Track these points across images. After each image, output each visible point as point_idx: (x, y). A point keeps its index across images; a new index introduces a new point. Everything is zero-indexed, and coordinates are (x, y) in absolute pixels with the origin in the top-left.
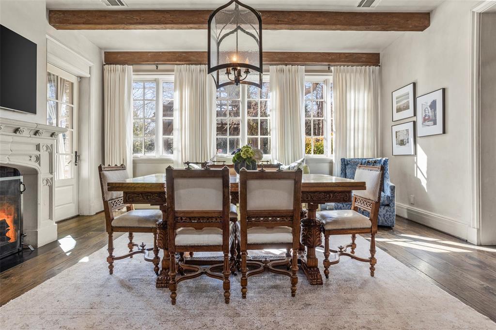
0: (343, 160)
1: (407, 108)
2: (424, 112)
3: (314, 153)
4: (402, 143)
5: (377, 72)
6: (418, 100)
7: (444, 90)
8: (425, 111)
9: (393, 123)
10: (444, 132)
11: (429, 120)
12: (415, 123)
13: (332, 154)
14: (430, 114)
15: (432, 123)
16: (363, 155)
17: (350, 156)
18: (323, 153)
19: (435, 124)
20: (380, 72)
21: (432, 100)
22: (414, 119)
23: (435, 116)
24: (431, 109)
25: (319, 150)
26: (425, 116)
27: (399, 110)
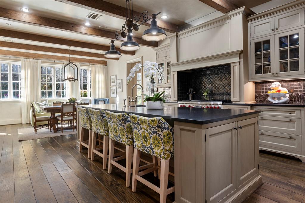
0: (95, 99)
1: (114, 82)
3: (84, 97)
4: (113, 93)
5: (106, 68)
6: (117, 80)
7: (122, 80)
9: (111, 87)
10: (122, 91)
11: (119, 87)
12: (116, 87)
13: (91, 96)
16: (101, 97)
17: (97, 98)
18: (87, 97)
19: (120, 89)
20: (107, 67)
21: (120, 82)
22: (116, 86)
24: (119, 84)
25: (86, 95)
27: (112, 83)
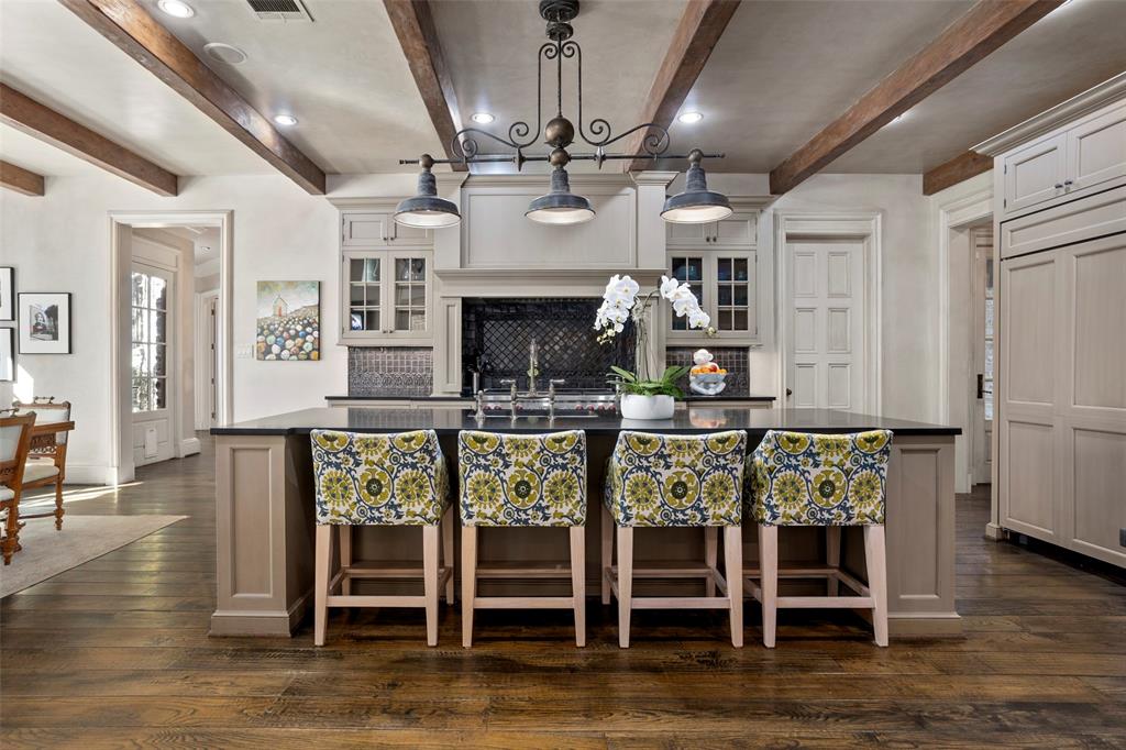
2: (34, 318)
6: (21, 297)
7: (70, 296)
8: (37, 317)
10: (70, 352)
11: (44, 330)
12: (13, 330)
14: (47, 323)
15: (50, 336)
19: (55, 337)
21: (50, 305)
22: (13, 325)
23: (56, 327)
24: (49, 317)
26: (38, 324)
